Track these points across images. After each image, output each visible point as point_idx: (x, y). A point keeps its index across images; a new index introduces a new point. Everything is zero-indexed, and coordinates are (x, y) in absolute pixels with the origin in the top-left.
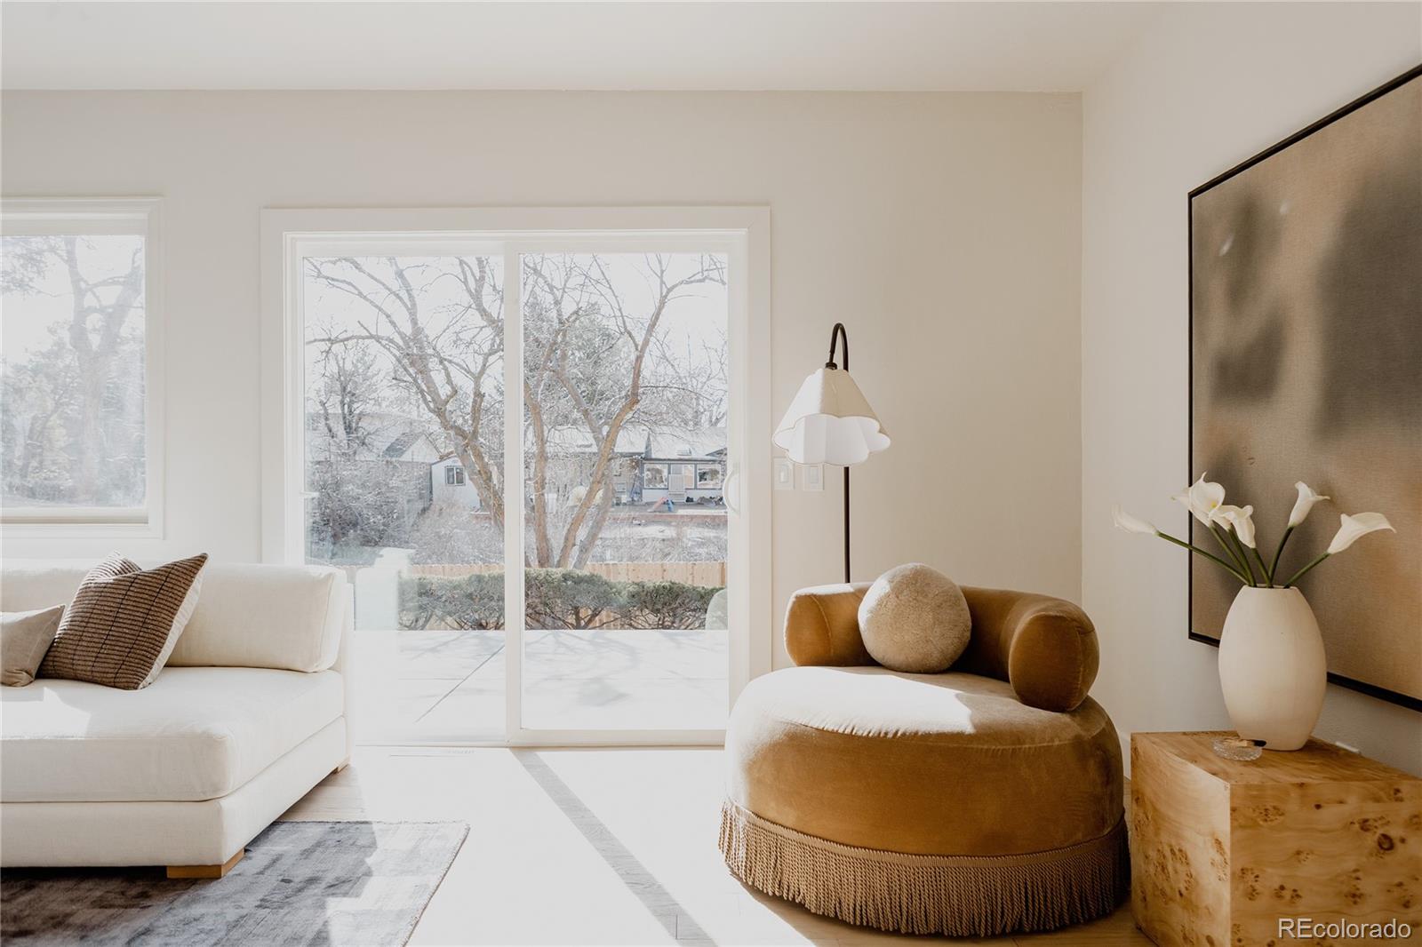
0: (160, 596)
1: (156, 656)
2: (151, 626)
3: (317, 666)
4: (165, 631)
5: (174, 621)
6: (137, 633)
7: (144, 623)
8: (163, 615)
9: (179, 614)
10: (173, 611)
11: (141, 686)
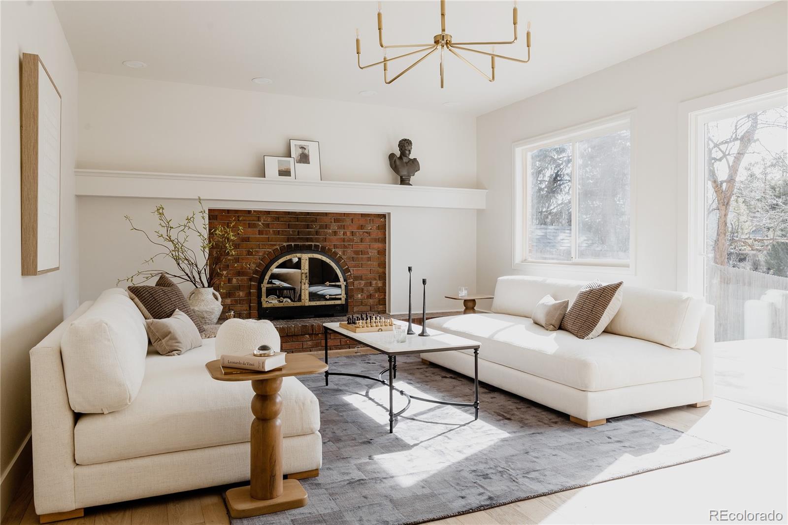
0: (599, 299)
1: (595, 326)
2: (594, 313)
3: (676, 345)
4: (600, 316)
5: (605, 312)
6: (588, 315)
7: (592, 311)
8: (600, 308)
9: (607, 308)
10: (605, 307)
11: (586, 338)
